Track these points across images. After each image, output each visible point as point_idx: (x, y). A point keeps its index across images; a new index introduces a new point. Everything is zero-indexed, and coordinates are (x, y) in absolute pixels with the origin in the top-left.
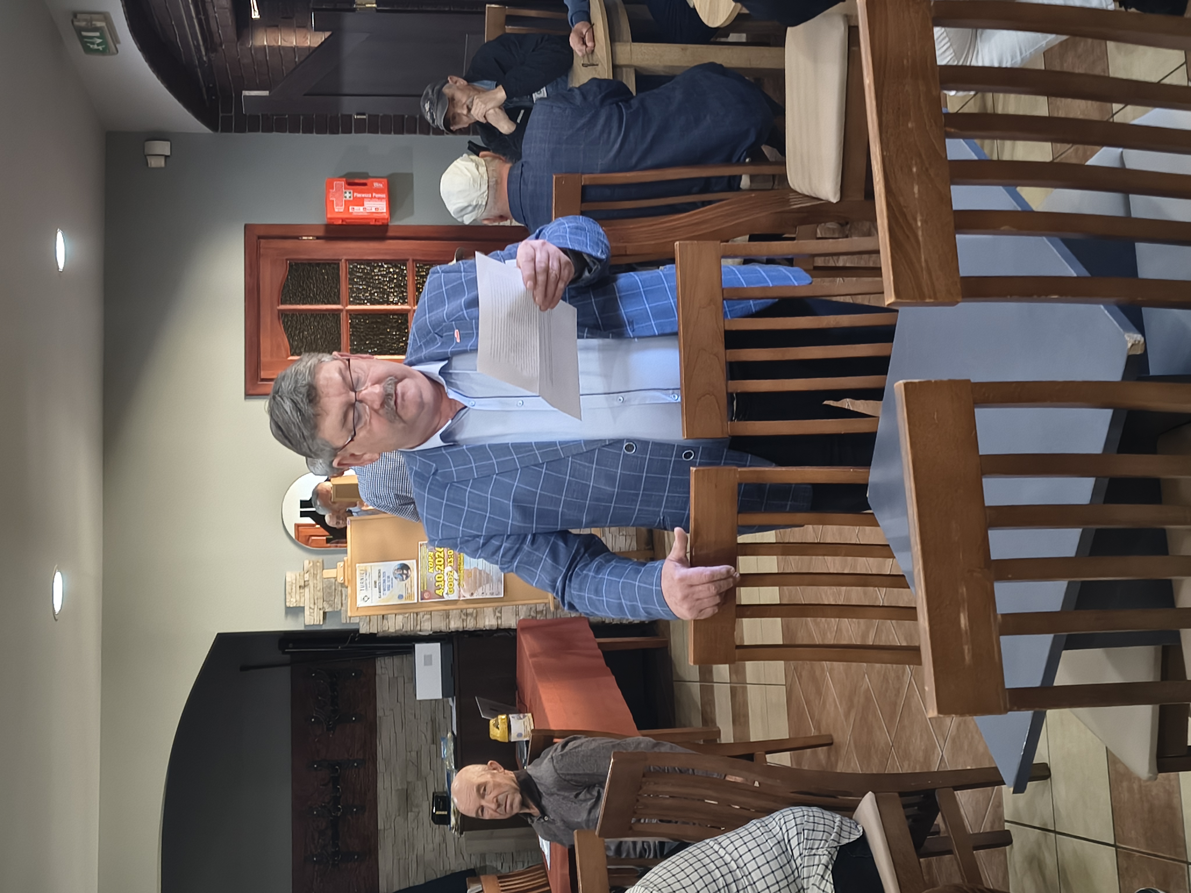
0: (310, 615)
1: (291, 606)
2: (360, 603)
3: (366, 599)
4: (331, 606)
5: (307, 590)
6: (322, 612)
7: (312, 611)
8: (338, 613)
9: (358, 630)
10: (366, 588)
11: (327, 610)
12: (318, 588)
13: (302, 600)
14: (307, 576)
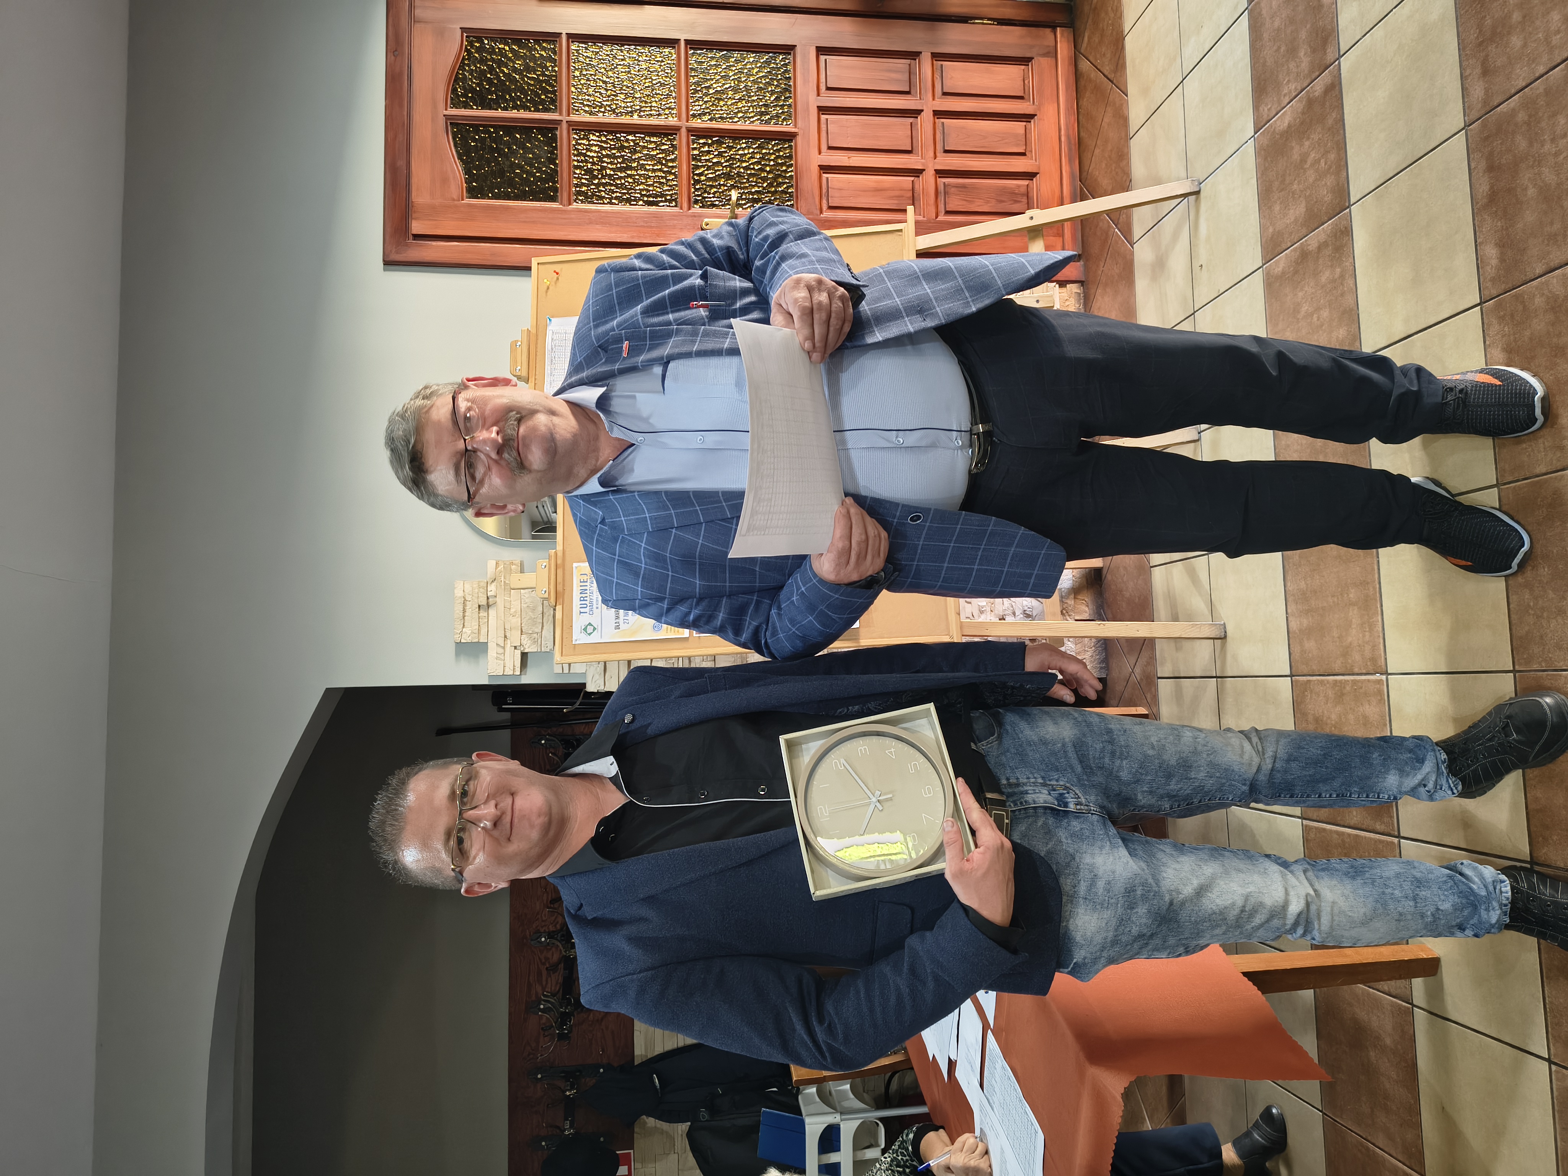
0: (497, 658)
1: (463, 641)
2: (579, 638)
3: (590, 629)
4: (535, 642)
5: (492, 611)
6: (518, 654)
7: (501, 650)
8: (546, 656)
9: (584, 685)
10: (591, 610)
11: (526, 651)
12: (512, 610)
13: (484, 631)
14: (492, 588)
